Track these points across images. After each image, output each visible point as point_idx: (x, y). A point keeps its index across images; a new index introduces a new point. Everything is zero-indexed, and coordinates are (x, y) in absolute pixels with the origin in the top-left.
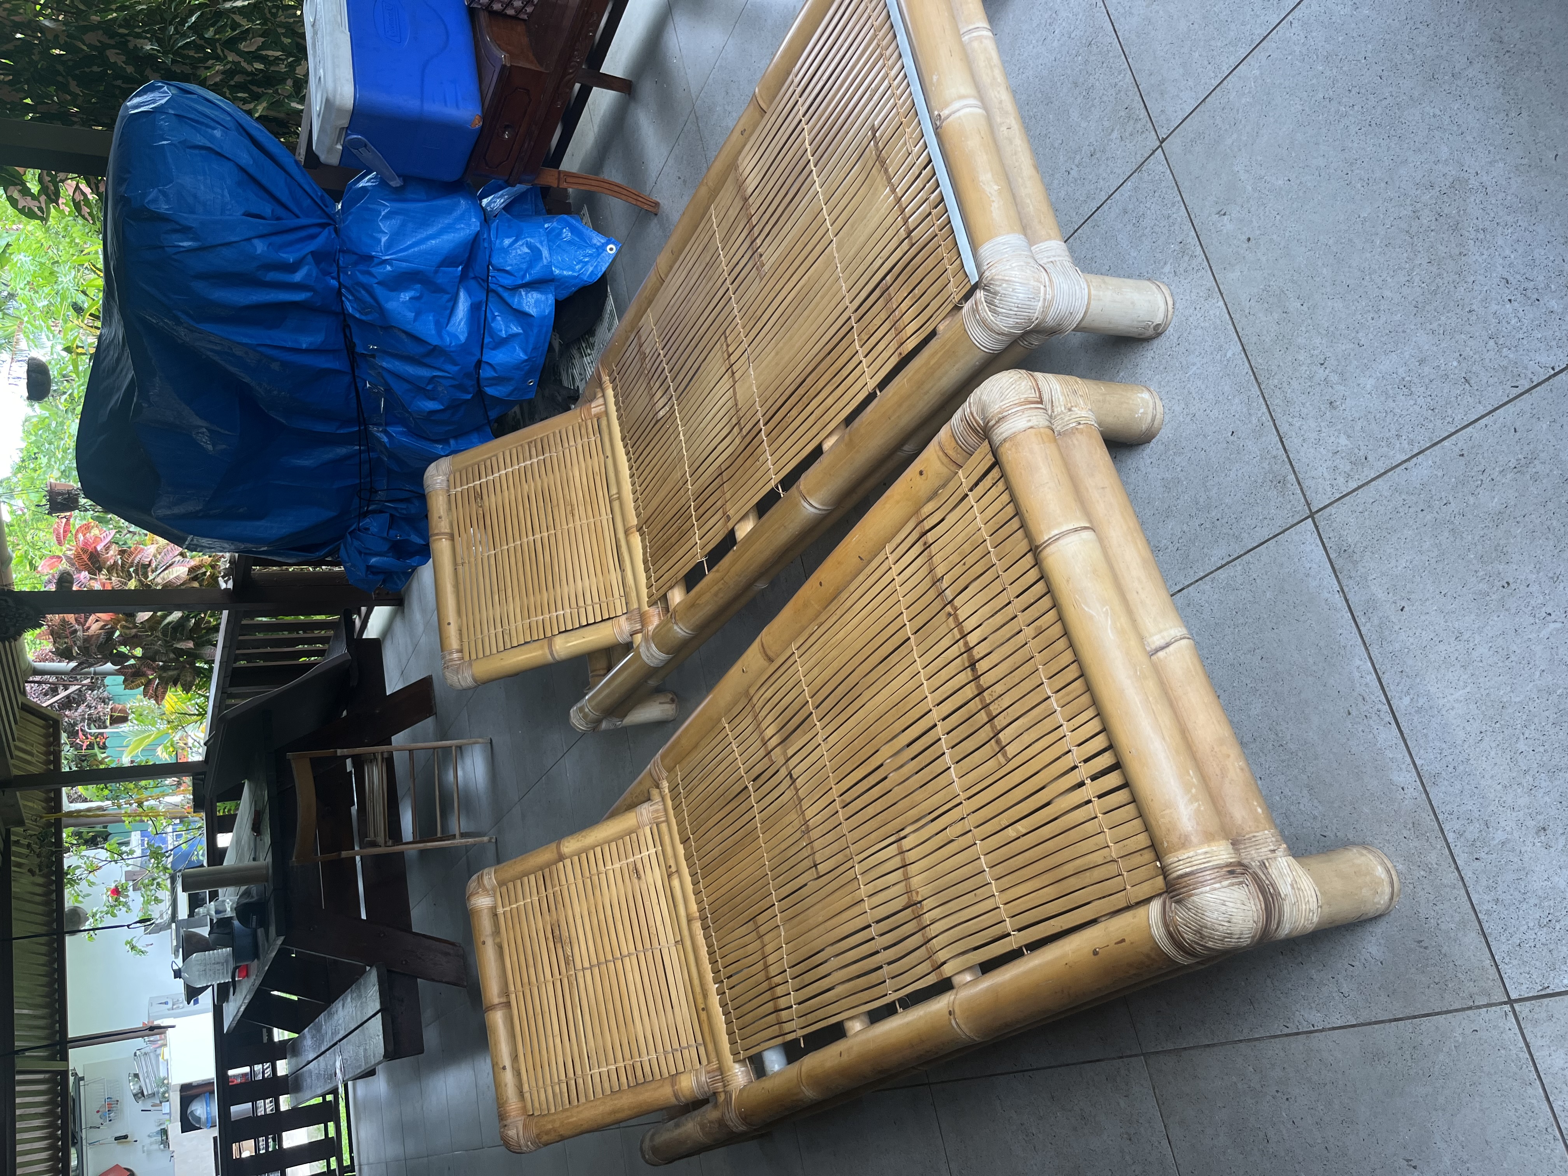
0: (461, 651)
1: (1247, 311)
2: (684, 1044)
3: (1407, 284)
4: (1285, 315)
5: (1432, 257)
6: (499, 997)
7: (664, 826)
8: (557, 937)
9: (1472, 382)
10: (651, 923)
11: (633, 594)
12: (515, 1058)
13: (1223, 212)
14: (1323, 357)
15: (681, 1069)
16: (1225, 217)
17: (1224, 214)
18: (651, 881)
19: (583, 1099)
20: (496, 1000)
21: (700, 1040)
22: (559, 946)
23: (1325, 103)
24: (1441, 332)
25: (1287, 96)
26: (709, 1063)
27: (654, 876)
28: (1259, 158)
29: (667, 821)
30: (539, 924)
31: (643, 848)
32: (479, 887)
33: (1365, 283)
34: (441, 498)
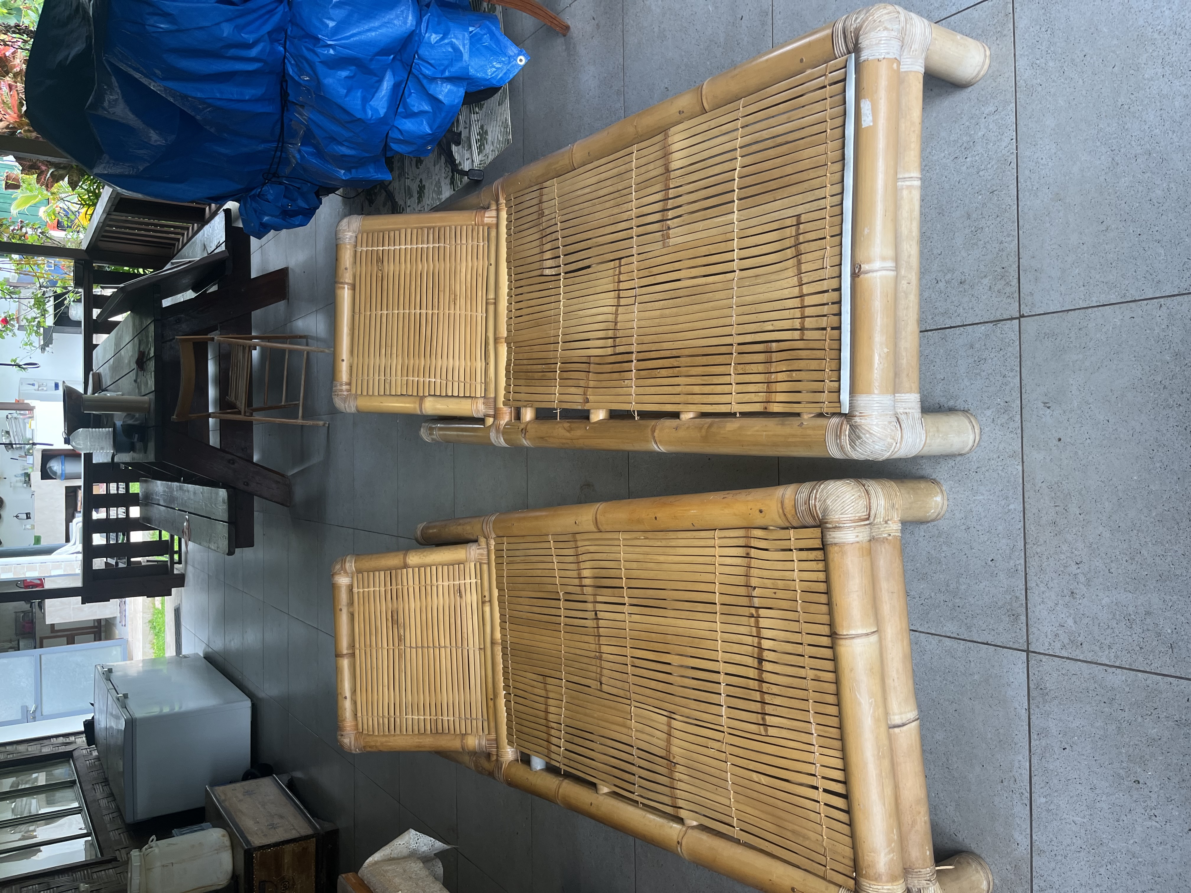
0: (349, 384)
1: (1037, 488)
2: (474, 716)
3: (1161, 557)
4: (1064, 511)
5: (1187, 553)
6: (347, 649)
7: (485, 567)
8: (395, 620)
9: (1175, 650)
10: (465, 630)
11: (492, 386)
12: (354, 692)
13: (1048, 405)
14: (1080, 560)
15: (469, 731)
16: (1048, 411)
17: (1049, 408)
18: (469, 602)
19: (398, 732)
20: (345, 651)
21: (485, 717)
22: (395, 626)
23: (1159, 386)
24: (1170, 605)
25: (1134, 359)
26: (489, 734)
27: (472, 598)
28: (1092, 388)
29: (489, 564)
30: (382, 607)
31: (468, 577)
32: (342, 569)
33: (1131, 534)
34: (349, 251)
